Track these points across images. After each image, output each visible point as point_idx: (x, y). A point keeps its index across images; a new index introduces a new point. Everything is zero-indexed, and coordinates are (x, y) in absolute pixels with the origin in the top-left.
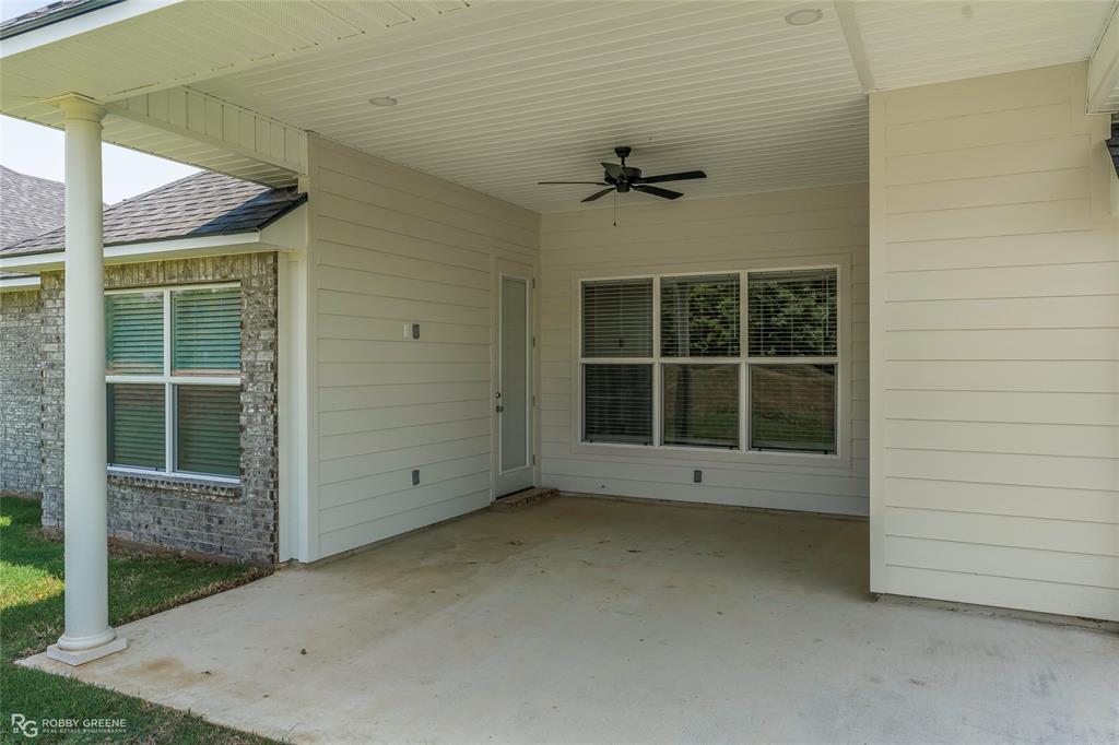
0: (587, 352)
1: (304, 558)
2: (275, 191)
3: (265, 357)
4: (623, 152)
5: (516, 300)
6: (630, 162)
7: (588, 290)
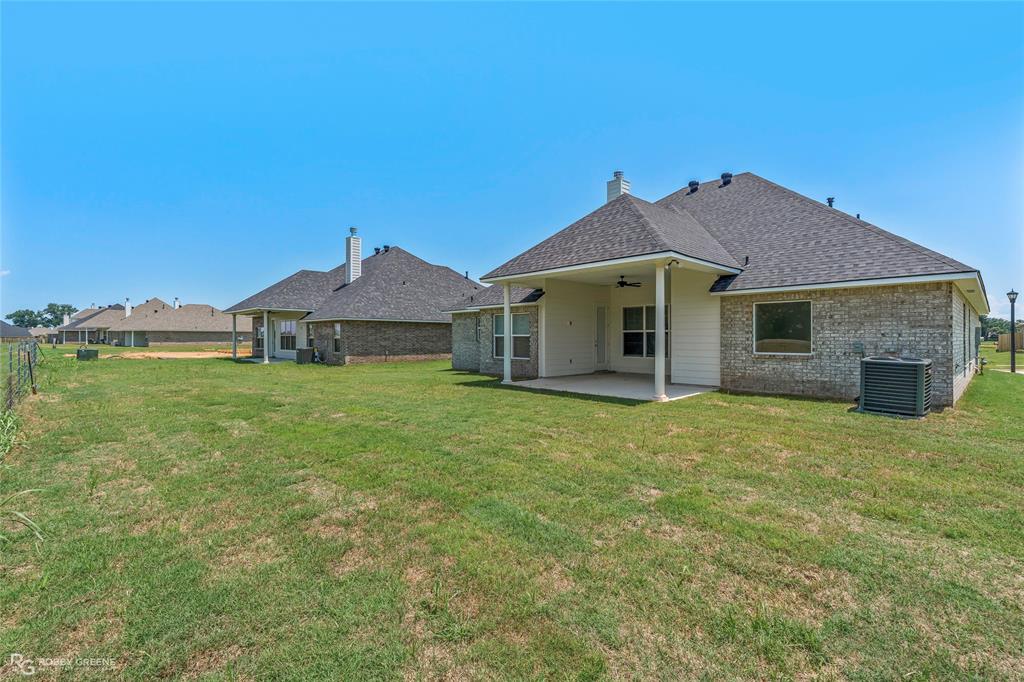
0: (625, 329)
1: (544, 376)
2: (537, 291)
3: (535, 330)
4: (622, 277)
5: (601, 315)
6: (624, 280)
7: (625, 310)
